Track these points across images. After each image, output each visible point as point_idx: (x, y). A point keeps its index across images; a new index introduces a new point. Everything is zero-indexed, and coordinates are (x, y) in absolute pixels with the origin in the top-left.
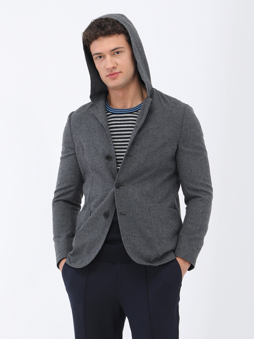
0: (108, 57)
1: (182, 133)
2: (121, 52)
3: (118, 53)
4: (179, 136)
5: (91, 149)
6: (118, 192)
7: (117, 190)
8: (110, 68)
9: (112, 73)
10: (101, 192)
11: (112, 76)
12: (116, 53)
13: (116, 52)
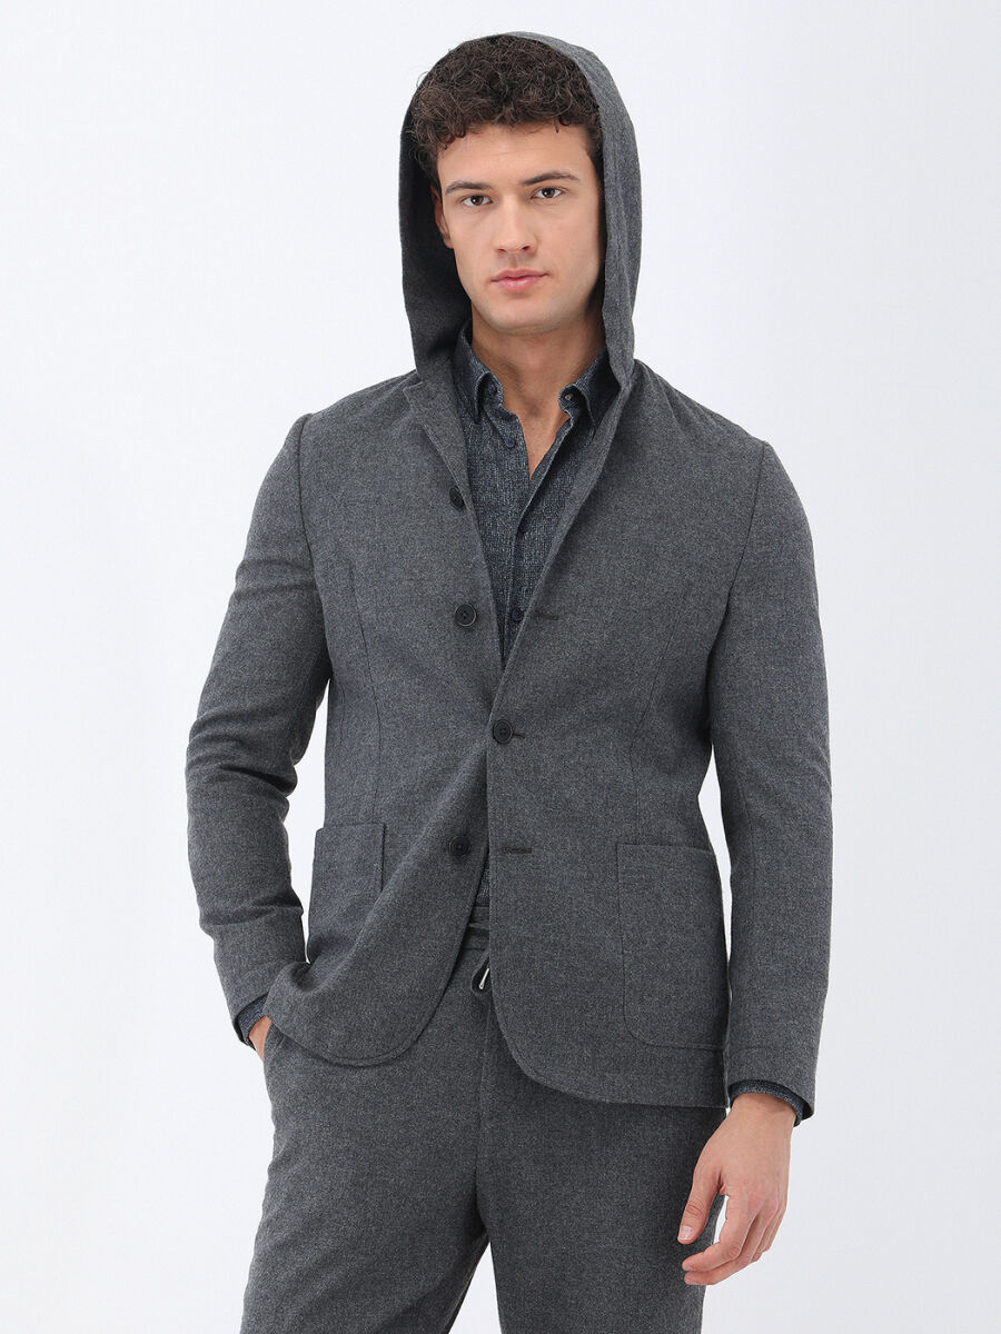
0: (510, 203)
1: (748, 550)
2: (563, 193)
3: (549, 192)
4: (735, 561)
5: (391, 577)
6: (500, 760)
7: (499, 749)
8: (512, 250)
9: (512, 269)
10: (427, 752)
11: (511, 283)
12: (540, 194)
13: (542, 189)
